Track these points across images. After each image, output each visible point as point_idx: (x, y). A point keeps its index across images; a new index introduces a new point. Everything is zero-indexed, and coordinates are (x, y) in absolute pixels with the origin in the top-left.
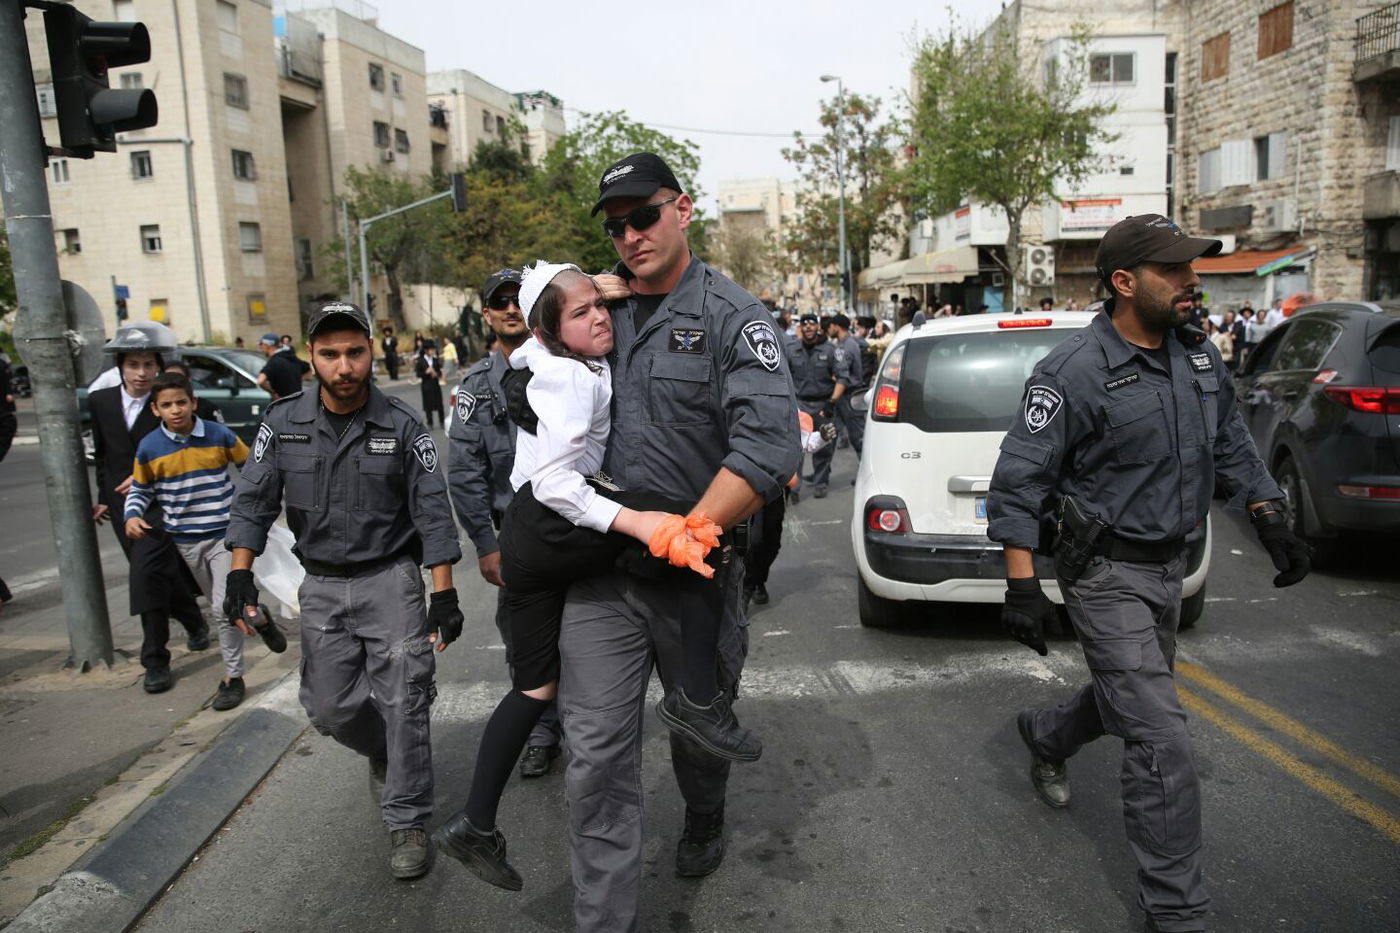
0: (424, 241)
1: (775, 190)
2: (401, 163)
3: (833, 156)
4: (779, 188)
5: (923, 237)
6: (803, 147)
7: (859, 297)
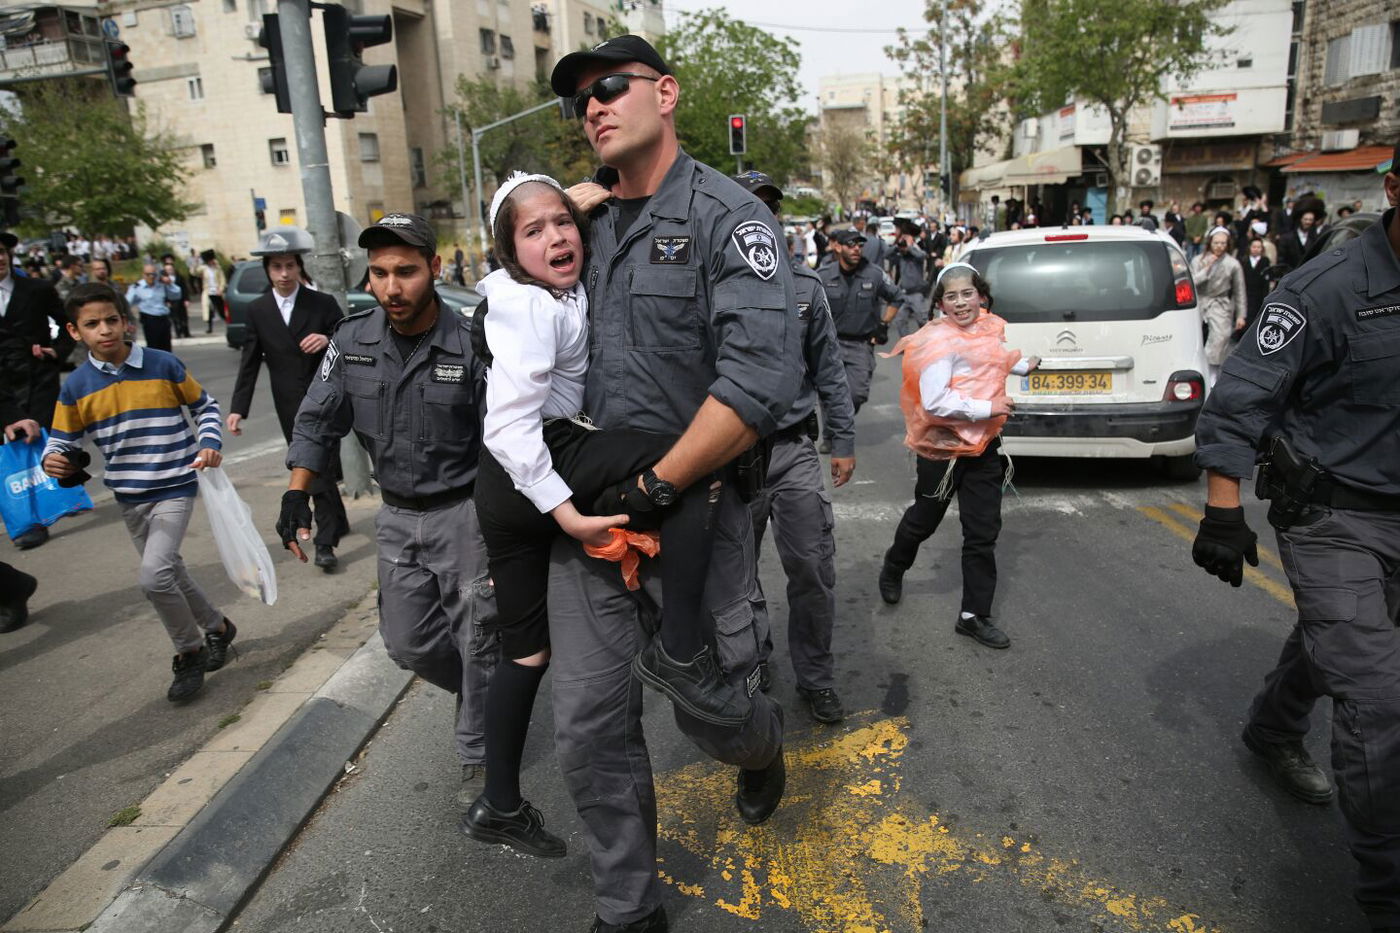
0: (530, 147)
1: (878, 86)
2: (507, 69)
3: (937, 53)
4: (881, 84)
5: (1026, 137)
6: (906, 44)
7: (960, 198)
